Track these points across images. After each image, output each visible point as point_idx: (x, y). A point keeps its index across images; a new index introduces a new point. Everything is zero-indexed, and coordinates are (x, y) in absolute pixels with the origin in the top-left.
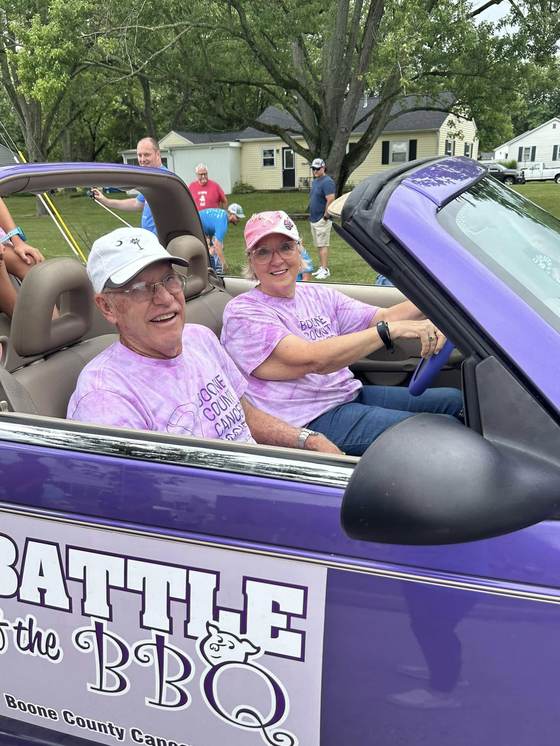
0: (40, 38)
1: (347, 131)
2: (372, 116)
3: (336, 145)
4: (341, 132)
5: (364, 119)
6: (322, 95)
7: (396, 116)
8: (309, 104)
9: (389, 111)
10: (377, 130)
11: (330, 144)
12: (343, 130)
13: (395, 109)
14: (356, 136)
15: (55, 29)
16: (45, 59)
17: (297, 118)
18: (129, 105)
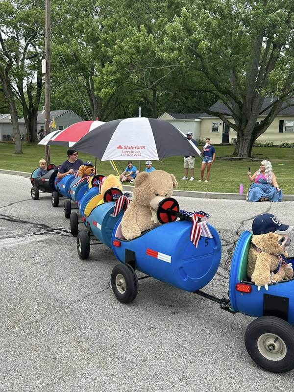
0: (107, 71)
1: (256, 115)
2: (271, 108)
3: (250, 122)
4: (253, 116)
5: (267, 109)
6: (244, 97)
7: (285, 108)
8: (236, 102)
9: (281, 105)
10: (274, 115)
11: (247, 121)
12: (254, 115)
13: (284, 104)
14: (263, 117)
15: (114, 68)
16: (107, 80)
17: (230, 108)
18: (145, 98)
